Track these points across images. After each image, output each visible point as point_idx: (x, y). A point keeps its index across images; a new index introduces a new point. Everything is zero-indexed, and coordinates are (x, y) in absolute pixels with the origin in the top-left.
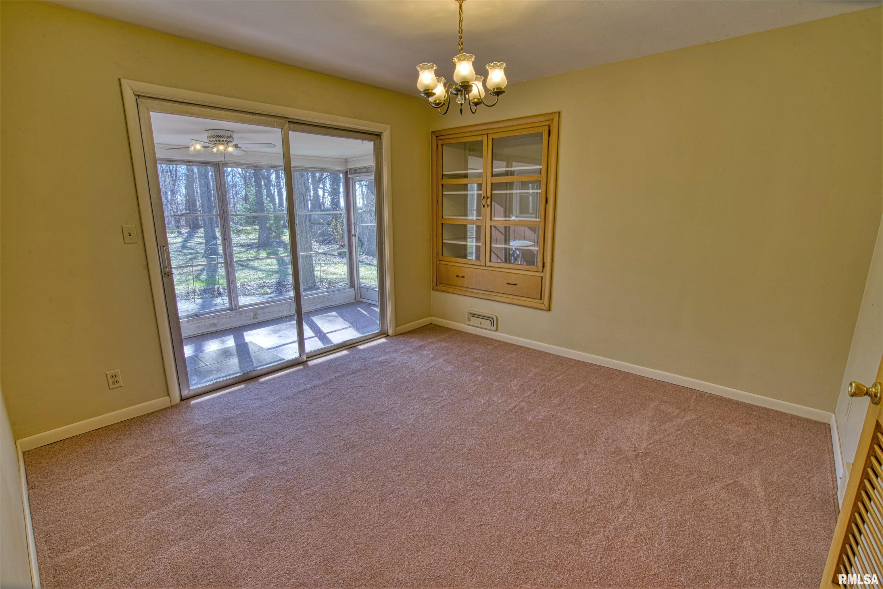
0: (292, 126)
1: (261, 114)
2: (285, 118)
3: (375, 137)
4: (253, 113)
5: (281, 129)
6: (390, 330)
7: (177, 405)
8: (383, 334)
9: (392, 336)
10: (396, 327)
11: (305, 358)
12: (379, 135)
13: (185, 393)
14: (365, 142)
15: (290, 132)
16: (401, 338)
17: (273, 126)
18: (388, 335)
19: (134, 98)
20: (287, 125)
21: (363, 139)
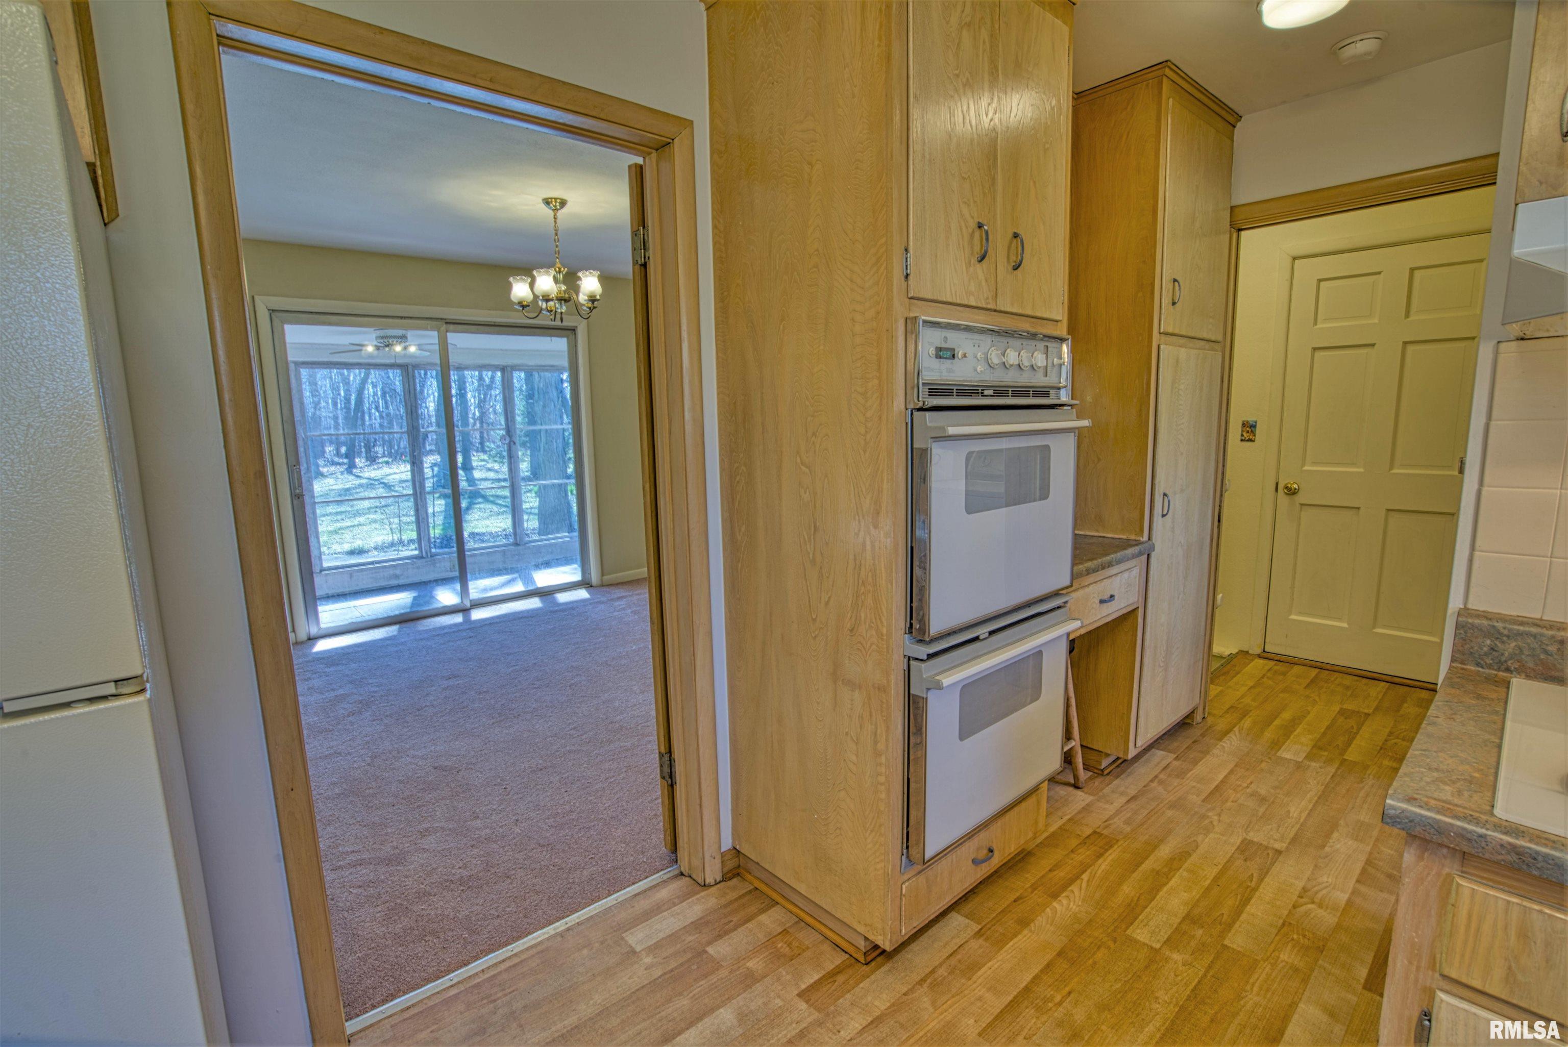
0: (451, 327)
1: (411, 318)
2: (442, 319)
3: (569, 332)
4: (401, 318)
5: (436, 332)
6: (595, 578)
7: (302, 643)
8: (585, 583)
9: (595, 587)
10: (603, 575)
11: (468, 605)
12: (574, 330)
13: (314, 631)
14: (554, 339)
15: (449, 334)
16: (604, 589)
17: (426, 329)
18: (591, 586)
19: (267, 313)
20: (444, 327)
21: (551, 336)
